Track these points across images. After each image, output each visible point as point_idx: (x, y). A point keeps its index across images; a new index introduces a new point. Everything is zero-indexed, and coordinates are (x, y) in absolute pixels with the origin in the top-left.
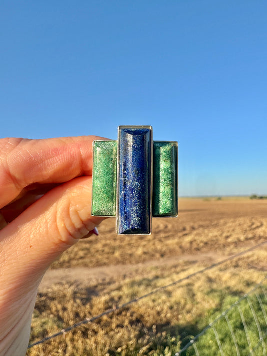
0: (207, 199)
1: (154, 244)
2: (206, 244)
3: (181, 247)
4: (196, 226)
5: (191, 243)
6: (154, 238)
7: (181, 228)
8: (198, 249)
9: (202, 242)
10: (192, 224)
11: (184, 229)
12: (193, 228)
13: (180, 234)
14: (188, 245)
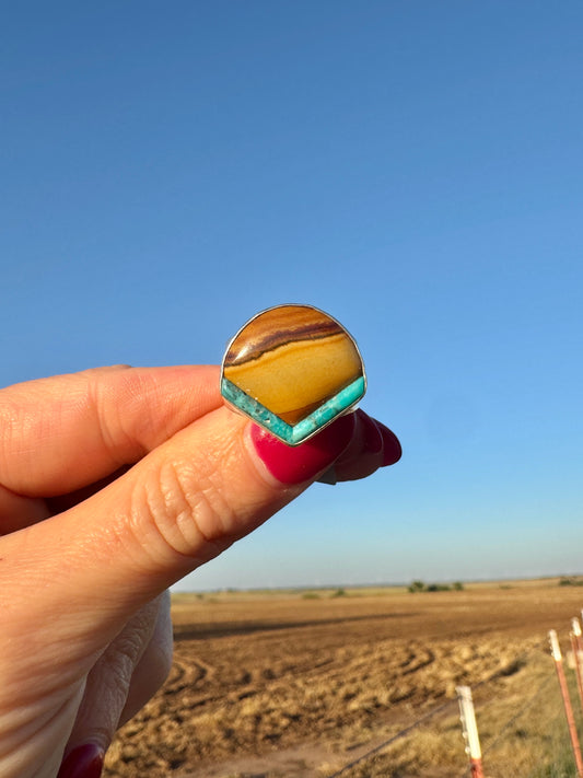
0: (310, 594)
1: (157, 730)
2: (295, 718)
3: (229, 734)
4: (277, 669)
5: (258, 718)
6: (162, 712)
7: (239, 677)
8: (273, 738)
9: (285, 715)
10: (267, 664)
11: (247, 679)
12: (269, 676)
13: (233, 695)
14: (249, 727)
